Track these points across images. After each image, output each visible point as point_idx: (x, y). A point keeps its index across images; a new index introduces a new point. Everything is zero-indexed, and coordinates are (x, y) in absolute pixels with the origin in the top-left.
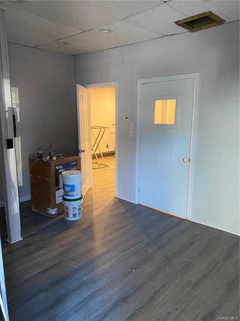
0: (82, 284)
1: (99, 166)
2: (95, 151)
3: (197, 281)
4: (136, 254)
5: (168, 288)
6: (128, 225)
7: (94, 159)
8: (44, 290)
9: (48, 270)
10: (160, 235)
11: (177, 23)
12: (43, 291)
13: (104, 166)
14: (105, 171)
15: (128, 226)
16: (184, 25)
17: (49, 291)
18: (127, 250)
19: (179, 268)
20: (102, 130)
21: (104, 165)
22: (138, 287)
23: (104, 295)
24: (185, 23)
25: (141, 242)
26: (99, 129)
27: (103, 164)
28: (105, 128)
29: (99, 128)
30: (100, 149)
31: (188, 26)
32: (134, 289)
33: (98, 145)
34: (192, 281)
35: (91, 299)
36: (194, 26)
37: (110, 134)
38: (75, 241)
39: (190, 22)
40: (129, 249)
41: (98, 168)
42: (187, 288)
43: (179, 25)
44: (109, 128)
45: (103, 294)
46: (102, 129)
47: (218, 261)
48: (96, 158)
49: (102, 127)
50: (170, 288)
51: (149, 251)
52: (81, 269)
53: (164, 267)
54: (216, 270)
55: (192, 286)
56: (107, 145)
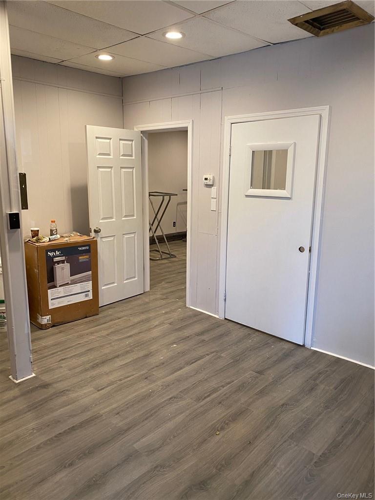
0: (131, 456)
1: (161, 257)
2: (155, 233)
3: (323, 454)
4: (220, 405)
5: (275, 466)
6: (208, 355)
7: (152, 244)
8: (67, 464)
9: (75, 430)
10: (260, 373)
11: (293, 21)
12: (65, 467)
13: (169, 256)
14: (170, 264)
15: (207, 357)
16: (304, 25)
17: (75, 467)
18: (205, 398)
19: (293, 431)
20: (167, 198)
21: (169, 254)
22: (224, 463)
23: (166, 476)
24: (307, 22)
25: (229, 383)
26: (162, 197)
27: (167, 252)
28: (170, 195)
29: (161, 195)
30: (162, 229)
31: (311, 26)
32: (217, 467)
33: (159, 223)
34: (314, 454)
35: (145, 482)
36: (322, 27)
37: (178, 205)
38: (120, 380)
39: (314, 20)
40: (209, 396)
41: (159, 260)
42: (308, 466)
43: (296, 25)
44: (177, 195)
45: (166, 474)
46: (165, 197)
47: (359, 419)
48: (156, 243)
49: (167, 194)
50: (278, 465)
51: (243, 400)
52: (129, 429)
53: (268, 427)
54: (355, 435)
55: (315, 462)
56: (174, 223)
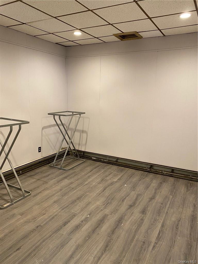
56: (40, 148)
